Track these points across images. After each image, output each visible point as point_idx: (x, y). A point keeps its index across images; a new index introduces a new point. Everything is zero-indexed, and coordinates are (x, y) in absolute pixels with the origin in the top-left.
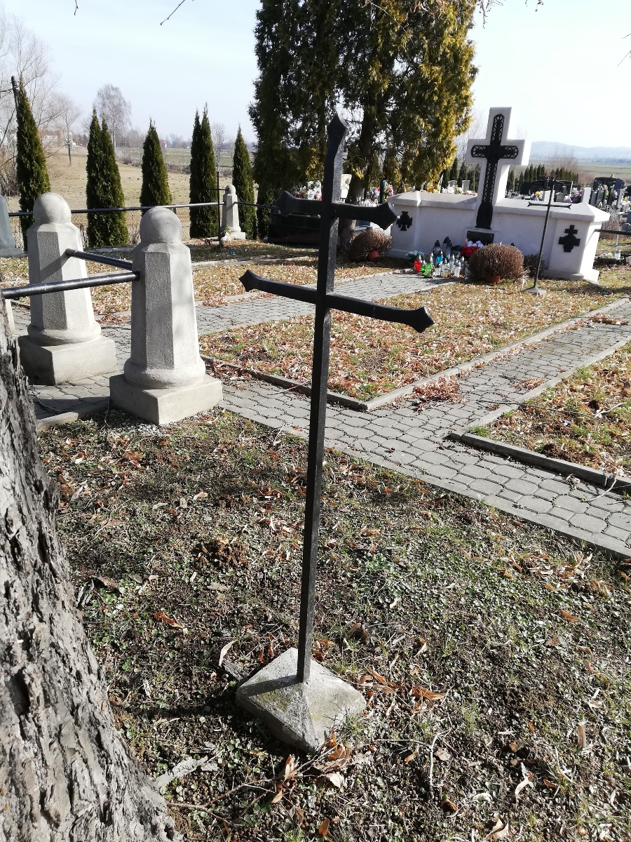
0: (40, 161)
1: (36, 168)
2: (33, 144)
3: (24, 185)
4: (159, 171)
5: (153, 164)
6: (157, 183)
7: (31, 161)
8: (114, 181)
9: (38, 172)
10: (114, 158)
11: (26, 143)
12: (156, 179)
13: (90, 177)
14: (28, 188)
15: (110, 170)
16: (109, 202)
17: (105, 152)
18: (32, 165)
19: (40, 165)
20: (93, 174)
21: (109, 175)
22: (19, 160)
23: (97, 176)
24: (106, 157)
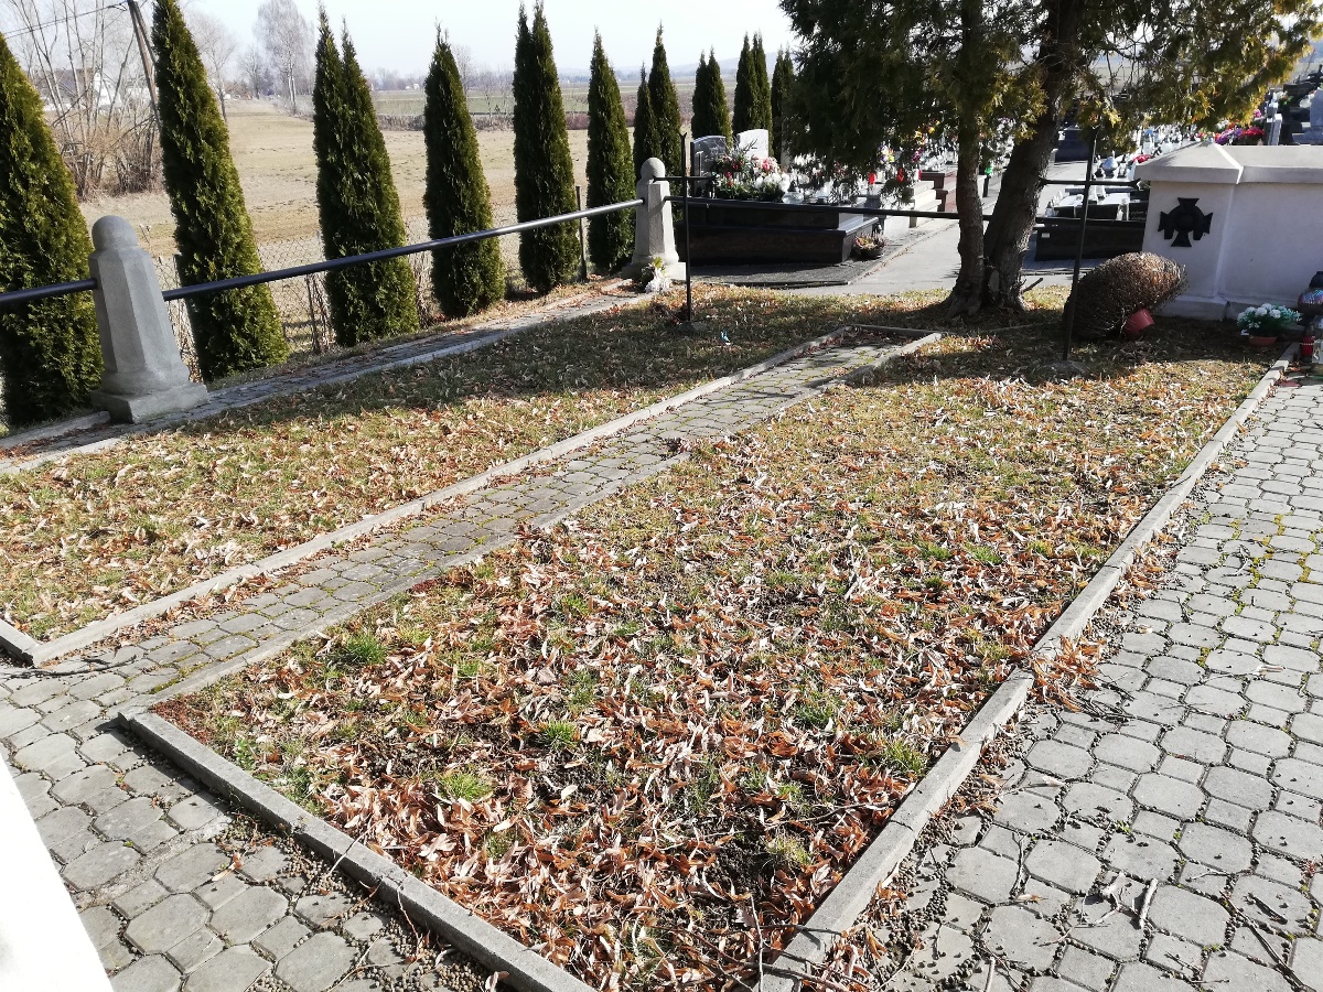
0: (216, 138)
1: (208, 156)
2: (198, 100)
3: (183, 197)
4: (464, 138)
5: (449, 123)
6: (460, 164)
7: (195, 140)
8: (375, 168)
9: (214, 166)
10: (372, 118)
11: (179, 99)
12: (457, 154)
13: (322, 164)
14: (194, 205)
15: (366, 144)
16: (370, 216)
17: (353, 106)
18: (197, 151)
19: (216, 149)
20: (331, 158)
21: (366, 157)
22: (167, 142)
23: (339, 160)
24: (356, 117)
